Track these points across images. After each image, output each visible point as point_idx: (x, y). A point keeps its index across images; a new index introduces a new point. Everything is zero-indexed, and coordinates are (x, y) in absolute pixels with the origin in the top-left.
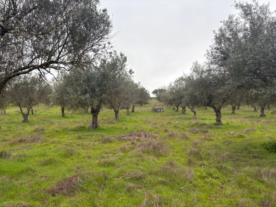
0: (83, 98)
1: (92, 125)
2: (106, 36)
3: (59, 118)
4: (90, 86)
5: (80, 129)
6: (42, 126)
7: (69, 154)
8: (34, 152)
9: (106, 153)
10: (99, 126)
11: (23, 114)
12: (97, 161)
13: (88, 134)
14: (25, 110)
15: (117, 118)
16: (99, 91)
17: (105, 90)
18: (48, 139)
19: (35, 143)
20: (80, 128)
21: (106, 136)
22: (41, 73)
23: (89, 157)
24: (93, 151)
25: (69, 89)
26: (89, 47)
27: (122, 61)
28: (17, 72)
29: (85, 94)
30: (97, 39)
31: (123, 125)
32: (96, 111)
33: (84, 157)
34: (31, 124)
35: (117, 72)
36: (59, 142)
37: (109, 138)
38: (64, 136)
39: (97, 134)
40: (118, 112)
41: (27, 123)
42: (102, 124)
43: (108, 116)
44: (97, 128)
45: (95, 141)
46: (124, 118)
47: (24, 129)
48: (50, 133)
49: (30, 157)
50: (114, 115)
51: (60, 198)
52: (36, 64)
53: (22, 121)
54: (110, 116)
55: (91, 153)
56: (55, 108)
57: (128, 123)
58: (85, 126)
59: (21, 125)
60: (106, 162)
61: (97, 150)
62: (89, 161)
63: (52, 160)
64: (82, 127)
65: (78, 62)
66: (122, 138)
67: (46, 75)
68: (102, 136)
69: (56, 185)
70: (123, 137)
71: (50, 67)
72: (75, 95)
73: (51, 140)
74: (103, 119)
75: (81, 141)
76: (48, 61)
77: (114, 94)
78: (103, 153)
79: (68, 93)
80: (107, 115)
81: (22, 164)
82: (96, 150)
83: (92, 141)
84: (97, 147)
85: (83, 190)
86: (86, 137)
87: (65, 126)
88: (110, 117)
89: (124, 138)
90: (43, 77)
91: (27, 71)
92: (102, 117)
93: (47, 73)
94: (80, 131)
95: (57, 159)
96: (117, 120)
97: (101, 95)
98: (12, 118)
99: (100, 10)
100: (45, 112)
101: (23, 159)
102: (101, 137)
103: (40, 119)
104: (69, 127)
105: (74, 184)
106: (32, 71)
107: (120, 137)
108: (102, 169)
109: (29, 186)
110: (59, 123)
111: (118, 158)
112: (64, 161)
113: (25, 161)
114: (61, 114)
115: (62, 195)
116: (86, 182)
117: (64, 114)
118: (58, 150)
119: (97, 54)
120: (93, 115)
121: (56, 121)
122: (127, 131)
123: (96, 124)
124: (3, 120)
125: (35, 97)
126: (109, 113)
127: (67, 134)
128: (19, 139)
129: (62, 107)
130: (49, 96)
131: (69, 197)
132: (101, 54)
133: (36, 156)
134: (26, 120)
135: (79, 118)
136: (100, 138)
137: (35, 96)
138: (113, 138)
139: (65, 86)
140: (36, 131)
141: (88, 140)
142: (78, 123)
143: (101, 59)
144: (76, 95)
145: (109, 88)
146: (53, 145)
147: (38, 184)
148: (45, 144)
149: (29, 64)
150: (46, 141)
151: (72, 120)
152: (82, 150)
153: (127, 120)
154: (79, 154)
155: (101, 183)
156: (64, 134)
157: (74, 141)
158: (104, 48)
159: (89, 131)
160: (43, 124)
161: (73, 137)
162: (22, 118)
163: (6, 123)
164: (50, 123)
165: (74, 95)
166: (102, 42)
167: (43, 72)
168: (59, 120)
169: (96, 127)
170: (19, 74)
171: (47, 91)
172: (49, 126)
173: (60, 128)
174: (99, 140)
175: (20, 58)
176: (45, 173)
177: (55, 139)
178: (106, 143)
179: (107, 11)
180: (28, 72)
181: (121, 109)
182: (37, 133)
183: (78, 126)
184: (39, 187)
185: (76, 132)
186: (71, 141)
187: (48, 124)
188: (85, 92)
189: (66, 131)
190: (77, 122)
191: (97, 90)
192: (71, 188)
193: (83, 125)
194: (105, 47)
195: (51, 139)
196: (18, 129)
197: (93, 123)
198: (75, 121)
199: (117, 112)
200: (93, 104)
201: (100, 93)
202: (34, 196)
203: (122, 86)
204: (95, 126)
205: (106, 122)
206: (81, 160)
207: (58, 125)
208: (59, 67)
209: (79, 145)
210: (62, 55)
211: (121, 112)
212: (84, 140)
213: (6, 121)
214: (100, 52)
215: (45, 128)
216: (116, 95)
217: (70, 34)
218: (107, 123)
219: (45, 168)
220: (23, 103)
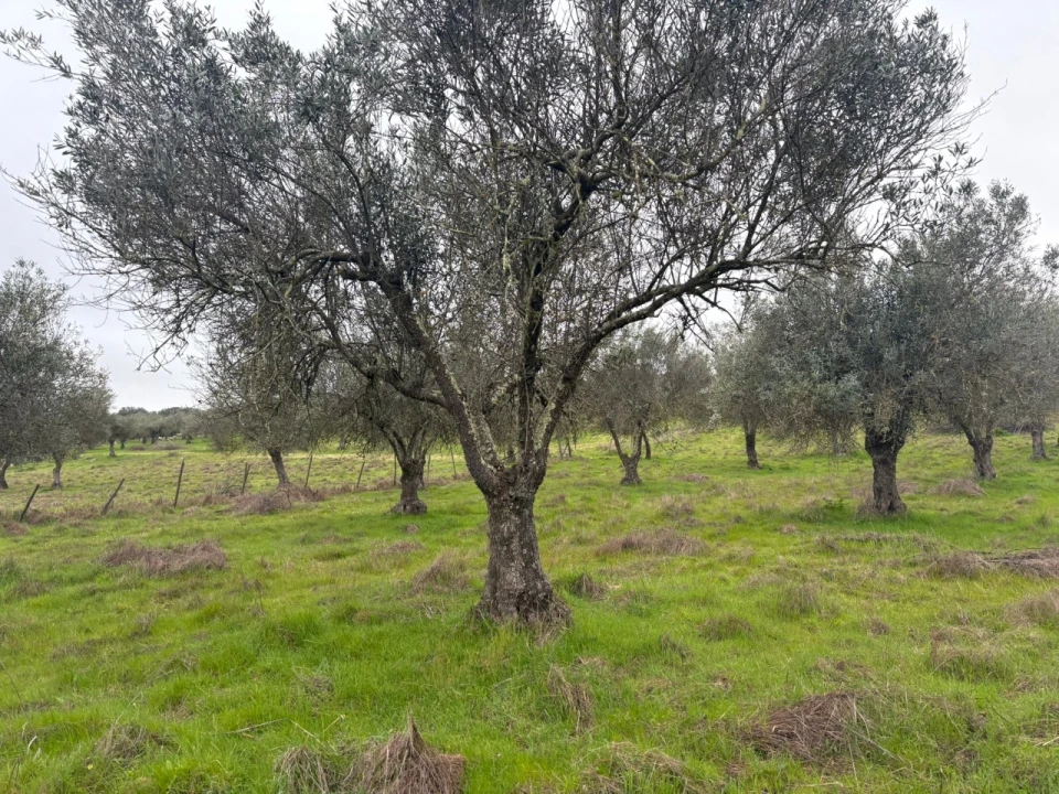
0: (831, 393)
1: (873, 501)
2: (936, 125)
3: (739, 470)
4: (856, 342)
5: (825, 515)
6: (685, 497)
7: (796, 608)
8: (674, 588)
9: (957, 621)
10: (905, 507)
11: (623, 457)
12: (920, 651)
13: (862, 535)
14: (628, 444)
15: (983, 474)
16: (899, 359)
17: (926, 354)
18: (712, 545)
19: (670, 558)
20: (825, 511)
21: (945, 549)
22: (687, 309)
23: (880, 629)
24: (893, 605)
25: (774, 361)
26: (862, 183)
27: (1004, 218)
28: (619, 316)
29: (839, 374)
30: (897, 144)
31: (1020, 503)
32: (889, 444)
33: (856, 627)
34: (651, 491)
35: (978, 270)
36: (750, 560)
37: (962, 557)
38: (767, 540)
39: (899, 538)
40: (990, 447)
41: (637, 488)
42: (913, 499)
43: (938, 464)
44: (895, 515)
45: (895, 566)
46: (1022, 474)
47: (628, 507)
48: (715, 525)
49: (662, 602)
50: (965, 461)
51: (787, 768)
52: (672, 283)
53: (619, 480)
54: (949, 466)
55: (886, 611)
56: (719, 435)
57: (1045, 496)
58: (844, 502)
59: (619, 493)
60: (962, 659)
61: (909, 604)
62: (879, 642)
63: (736, 621)
64: (830, 507)
65: (821, 250)
66: (1027, 562)
67: (702, 316)
68: (926, 549)
69: (764, 717)
70: (1031, 556)
71: (717, 286)
72: (803, 380)
73: (724, 551)
74: (915, 478)
75: (836, 561)
76: (709, 264)
77: (968, 367)
78: (941, 617)
79: (774, 376)
80: (931, 462)
81: (643, 623)
82: (904, 602)
83: (881, 563)
84: (907, 591)
85: (875, 757)
86: (854, 546)
87: (766, 502)
88: (946, 467)
89: (1033, 561)
90: (695, 323)
91: (647, 309)
92: (911, 469)
93: (707, 309)
94: (824, 522)
95: (757, 621)
96: (986, 482)
97: (906, 376)
98: (591, 471)
99: (906, 24)
100: (687, 449)
101: (644, 607)
102: (922, 552)
103: (673, 473)
104: (777, 504)
105: (838, 728)
106: (663, 307)
107: (1016, 557)
108: (951, 686)
109: (676, 703)
110: (741, 489)
111: (1017, 650)
112: (781, 631)
113: (649, 614)
114: (746, 458)
115: (795, 758)
116: (884, 728)
117: (755, 456)
118: (754, 588)
119: (905, 204)
120: (874, 461)
121: (729, 481)
122: (1043, 531)
123: (892, 494)
124: (567, 475)
125: (658, 396)
126: (939, 450)
127: (776, 530)
128: (622, 537)
129: (746, 428)
130: (703, 391)
131: (820, 772)
132: (921, 203)
133: (681, 602)
134: (631, 479)
135: (813, 472)
136: (919, 555)
137: (658, 394)
138: (980, 558)
139: (762, 351)
140: (668, 514)
141: (864, 559)
142: (811, 490)
143: (922, 221)
144: (805, 383)
145: (945, 344)
146: (731, 569)
147: (701, 701)
148: (705, 561)
149: (652, 284)
150: (705, 552)
151: (785, 479)
152: (843, 596)
153: (1039, 484)
154: (834, 612)
155: (951, 743)
156: (766, 529)
157: (808, 559)
158: (935, 173)
159: (862, 522)
160: (685, 492)
161: (802, 543)
162: (619, 473)
163: (576, 485)
164: (708, 490)
165: (796, 382)
166: (921, 153)
167: (693, 306)
168: (740, 480)
169: (891, 508)
170: (625, 322)
171: (694, 376)
172: (707, 499)
173: (748, 507)
174: (913, 564)
175: (623, 268)
176: (720, 665)
177: (736, 547)
178: (947, 580)
179: (935, 18)
180: (649, 313)
181: (999, 434)
182: (669, 523)
183: (814, 503)
184: (706, 711)
185: (810, 526)
186: (794, 559)
187: (704, 493)
188: (840, 369)
189: (769, 518)
190: (809, 489)
191: (890, 354)
192: (827, 741)
193: (835, 500)
194: (938, 168)
195: (719, 545)
196: (613, 506)
197: (878, 491)
198: (798, 484)
199: (981, 449)
200: (873, 414)
201: (903, 366)
202: (695, 739)
203: (1010, 330)
204: (886, 504)
205: (933, 488)
206: (847, 635)
207: (738, 498)
208: (749, 282)
209: (828, 576)
210: (758, 234)
211: (999, 448)
212: (847, 558)
213: (576, 478)
214: (914, 195)
215: (697, 507)
216: (979, 372)
217: (787, 149)
218: (939, 492)
219: (719, 647)
220: (620, 423)
